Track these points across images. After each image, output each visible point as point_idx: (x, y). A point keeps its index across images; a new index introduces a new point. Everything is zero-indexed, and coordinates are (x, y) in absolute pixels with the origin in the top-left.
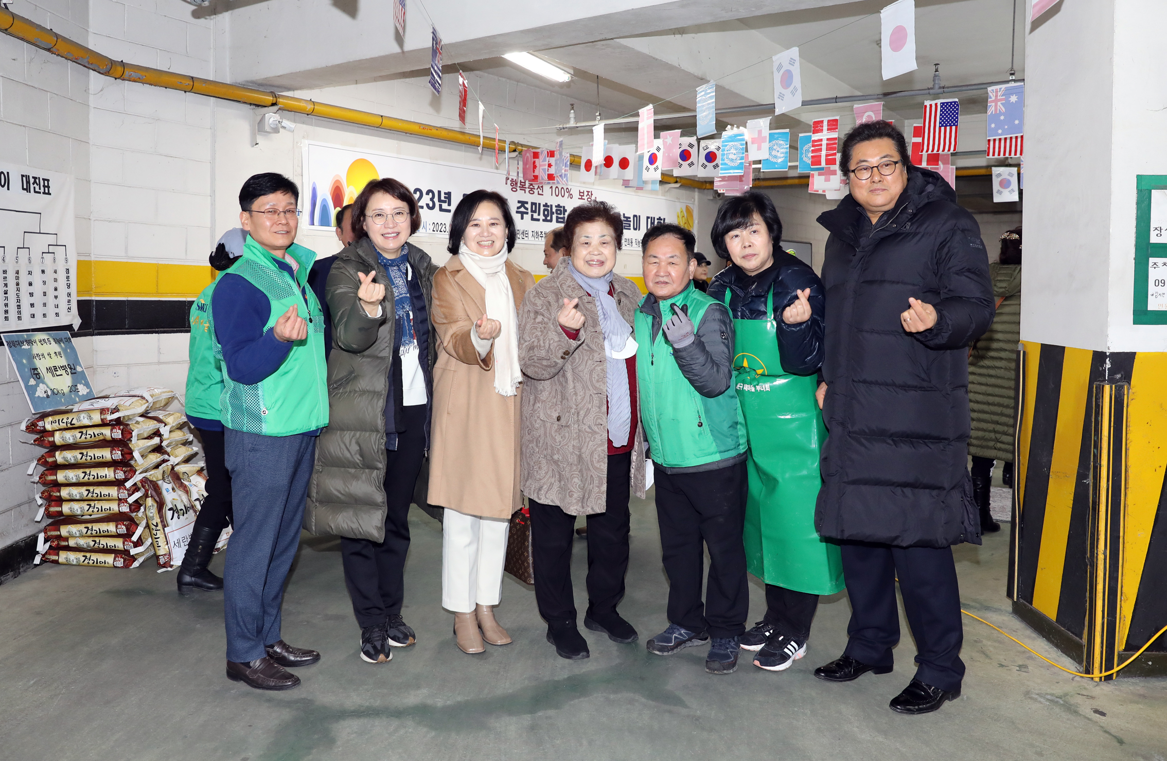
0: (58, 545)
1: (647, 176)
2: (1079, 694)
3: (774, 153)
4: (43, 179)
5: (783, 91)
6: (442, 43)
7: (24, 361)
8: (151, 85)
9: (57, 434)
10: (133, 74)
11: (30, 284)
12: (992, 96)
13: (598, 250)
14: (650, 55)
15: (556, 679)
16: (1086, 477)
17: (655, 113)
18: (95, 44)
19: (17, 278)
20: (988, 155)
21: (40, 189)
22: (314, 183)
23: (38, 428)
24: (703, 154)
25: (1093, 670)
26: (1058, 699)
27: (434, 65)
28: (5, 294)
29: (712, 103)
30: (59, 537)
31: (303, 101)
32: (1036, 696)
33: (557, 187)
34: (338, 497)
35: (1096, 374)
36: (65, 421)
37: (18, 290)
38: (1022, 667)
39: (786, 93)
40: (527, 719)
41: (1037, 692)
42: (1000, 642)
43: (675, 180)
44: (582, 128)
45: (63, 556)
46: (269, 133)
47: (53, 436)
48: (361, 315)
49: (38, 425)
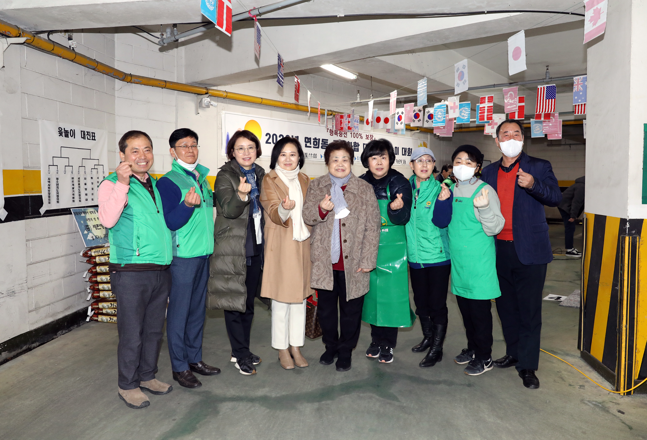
0: (98, 312)
1: (397, 127)
2: (611, 402)
3: (463, 114)
4: (92, 133)
5: (459, 82)
6: (284, 61)
7: (82, 222)
8: (145, 85)
9: (97, 258)
10: (136, 80)
11: (85, 184)
12: (576, 82)
13: (342, 164)
14: (395, 64)
15: (334, 385)
16: (617, 286)
17: (398, 95)
18: (118, 66)
19: (79, 181)
20: (575, 113)
21: (90, 137)
22: (228, 133)
23: (88, 255)
24: (427, 115)
25: (620, 389)
26: (599, 404)
27: (279, 73)
28: (73, 189)
29: (425, 89)
30: (98, 309)
31: (221, 92)
32: (587, 402)
33: (354, 133)
34: (222, 290)
35: (622, 231)
36: (101, 251)
37: (79, 187)
38: (582, 386)
39: (461, 83)
40: (316, 405)
41: (588, 400)
42: (572, 373)
43: (417, 129)
44: (363, 103)
45: (100, 318)
46: (205, 108)
47: (95, 259)
48: (238, 200)
49: (88, 253)
